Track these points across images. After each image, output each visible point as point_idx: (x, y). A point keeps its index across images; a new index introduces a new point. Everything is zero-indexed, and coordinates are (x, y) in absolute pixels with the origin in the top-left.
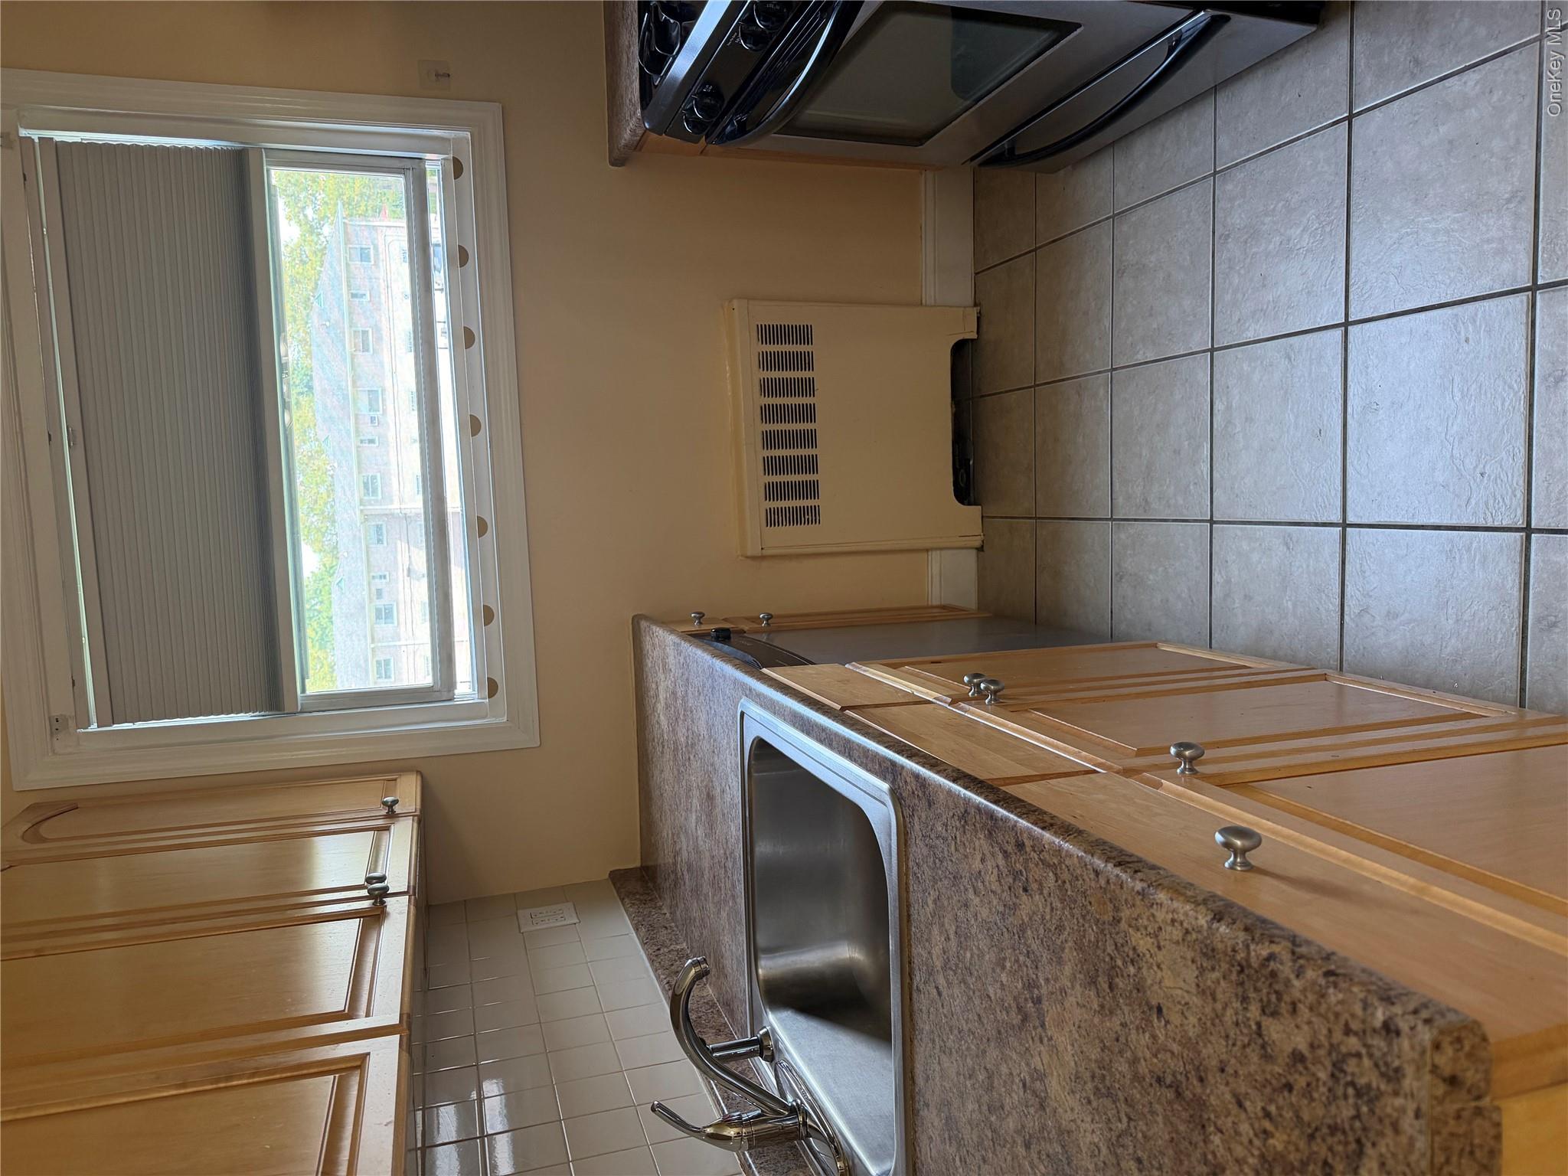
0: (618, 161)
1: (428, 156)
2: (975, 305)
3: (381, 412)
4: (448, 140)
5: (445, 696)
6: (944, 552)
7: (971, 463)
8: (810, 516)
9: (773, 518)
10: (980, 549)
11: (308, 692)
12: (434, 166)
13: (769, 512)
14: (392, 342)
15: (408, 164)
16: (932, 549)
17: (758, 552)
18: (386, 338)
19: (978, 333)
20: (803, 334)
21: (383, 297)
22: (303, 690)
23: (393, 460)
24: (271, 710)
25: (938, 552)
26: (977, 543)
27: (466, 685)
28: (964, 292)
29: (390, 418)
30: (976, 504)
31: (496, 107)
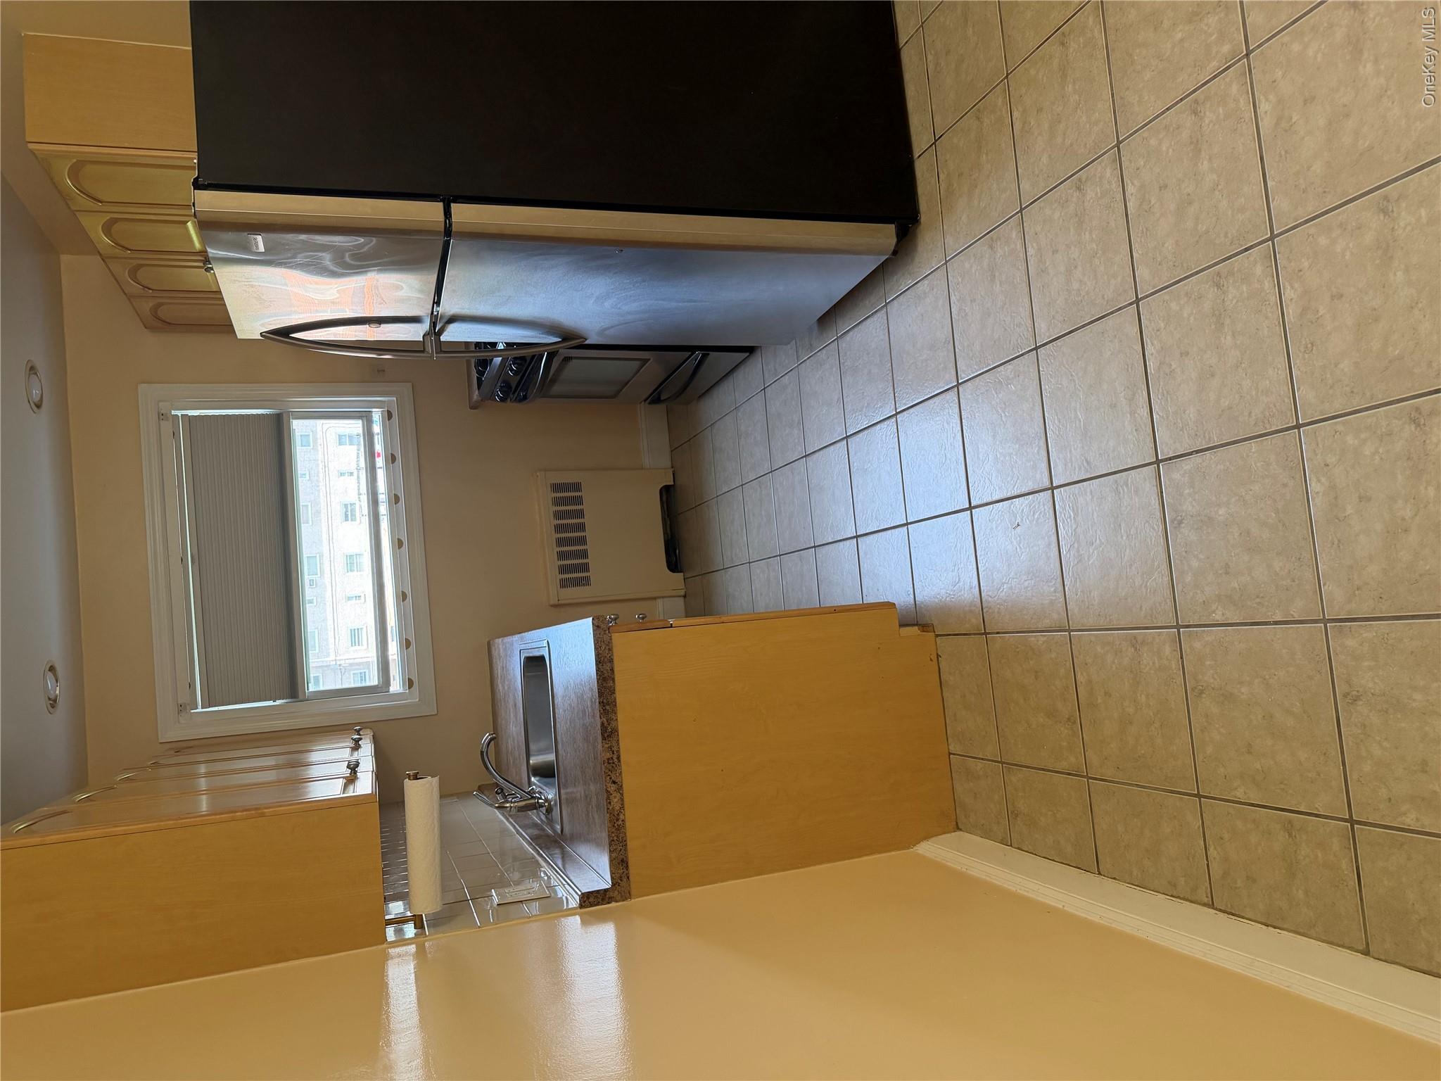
0: (471, 408)
1: (374, 410)
2: (672, 467)
3: (319, 575)
4: (385, 401)
5: (384, 690)
6: (666, 600)
7: (677, 551)
8: (585, 582)
9: (564, 584)
10: (685, 596)
11: (310, 690)
12: (377, 415)
13: (561, 580)
14: (329, 514)
15: (364, 414)
16: (659, 597)
17: (556, 602)
18: (324, 511)
19: (674, 481)
20: (577, 487)
21: (321, 475)
22: (308, 690)
23: (330, 617)
24: (292, 698)
25: (661, 599)
26: (682, 593)
27: (396, 686)
28: (666, 462)
29: (327, 580)
30: (681, 572)
31: (409, 385)
